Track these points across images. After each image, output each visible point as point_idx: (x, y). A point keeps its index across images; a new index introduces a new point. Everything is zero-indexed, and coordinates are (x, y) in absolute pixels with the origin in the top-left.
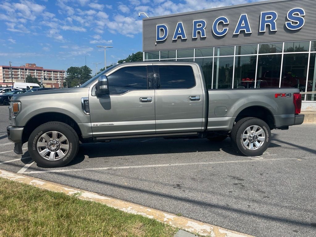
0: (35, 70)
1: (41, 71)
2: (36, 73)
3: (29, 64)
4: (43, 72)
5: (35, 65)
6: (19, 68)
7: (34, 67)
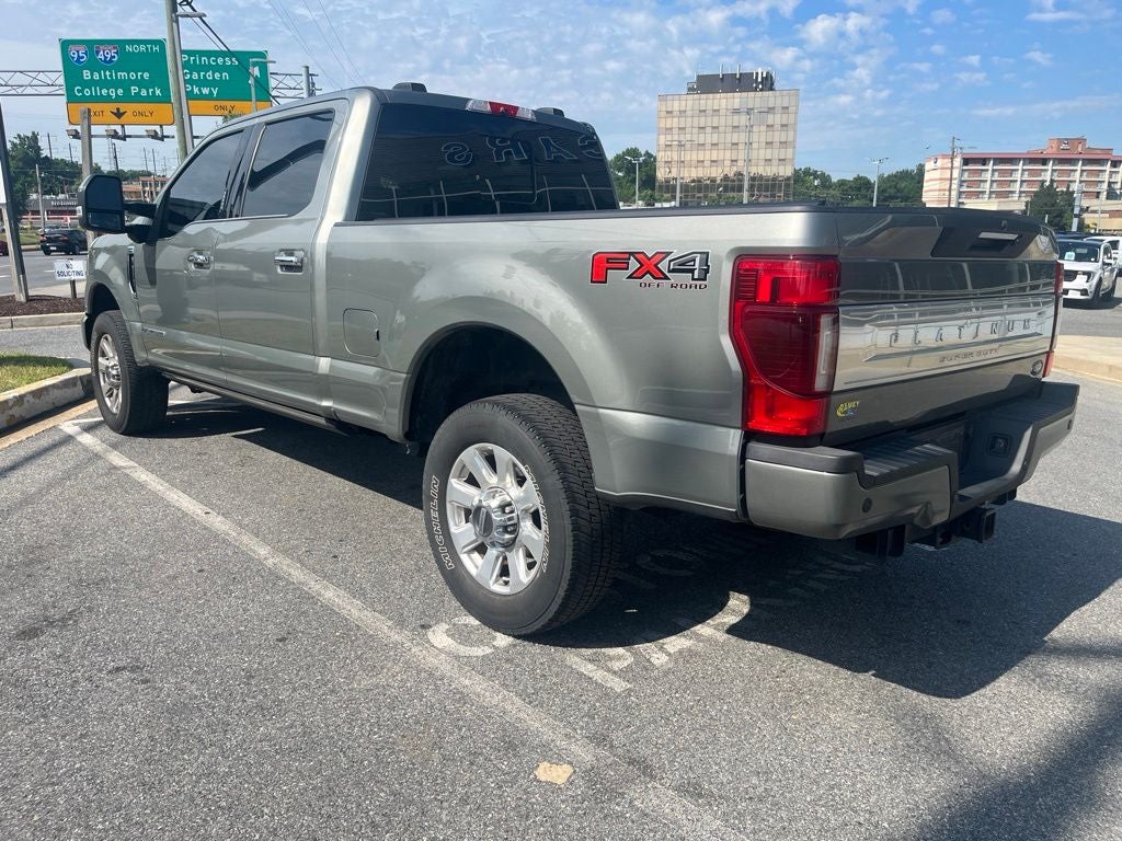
0: (1078, 160)
1: (1103, 165)
2: (1078, 173)
3: (1060, 141)
4: (1108, 168)
5: (1082, 141)
6: (1020, 159)
7: (1080, 150)
